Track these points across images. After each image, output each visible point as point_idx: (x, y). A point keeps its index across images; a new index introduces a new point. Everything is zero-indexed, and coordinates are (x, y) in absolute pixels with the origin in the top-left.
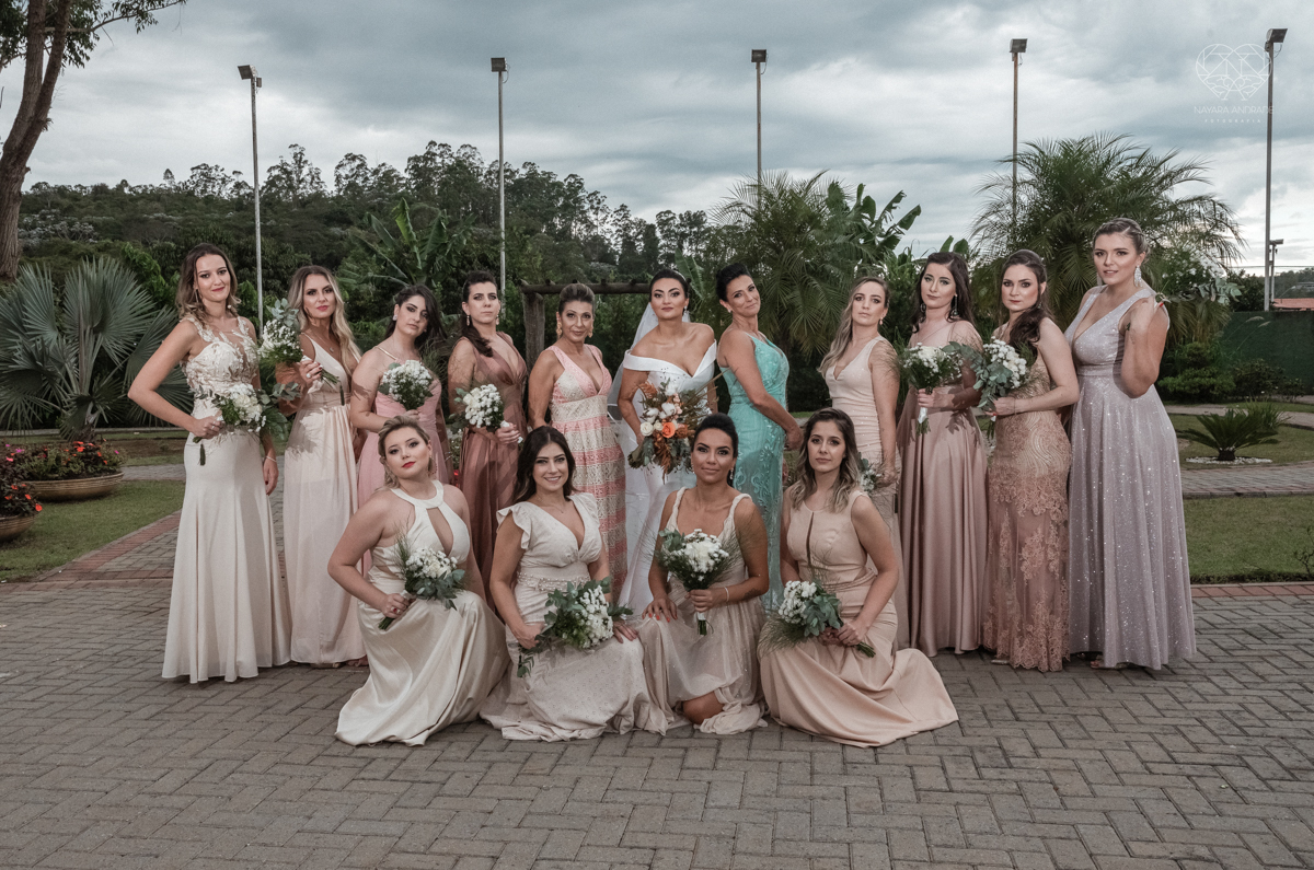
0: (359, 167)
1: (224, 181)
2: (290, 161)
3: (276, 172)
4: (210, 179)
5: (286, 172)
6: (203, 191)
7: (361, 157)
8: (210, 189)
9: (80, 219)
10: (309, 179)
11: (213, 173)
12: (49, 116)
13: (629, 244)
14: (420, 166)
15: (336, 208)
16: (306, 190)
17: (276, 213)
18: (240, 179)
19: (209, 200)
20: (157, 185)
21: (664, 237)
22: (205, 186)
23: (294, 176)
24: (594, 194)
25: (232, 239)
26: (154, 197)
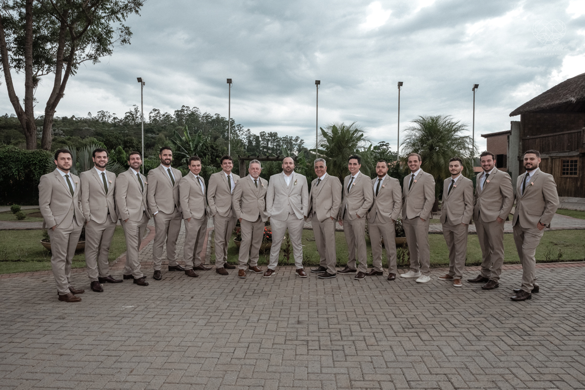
0: (158, 113)
1: (109, 117)
2: (133, 110)
3: (128, 114)
4: (104, 116)
5: (131, 114)
6: (102, 120)
7: (158, 110)
8: (104, 119)
9: (58, 129)
10: (140, 117)
11: (106, 114)
12: (64, 93)
13: (250, 142)
14: (179, 114)
15: (150, 127)
16: (139, 121)
17: (128, 128)
18: (115, 116)
19: (104, 123)
20: (85, 117)
21: (262, 140)
22: (103, 118)
23: (134, 116)
24: (240, 125)
25: (122, 138)
26: (85, 121)
